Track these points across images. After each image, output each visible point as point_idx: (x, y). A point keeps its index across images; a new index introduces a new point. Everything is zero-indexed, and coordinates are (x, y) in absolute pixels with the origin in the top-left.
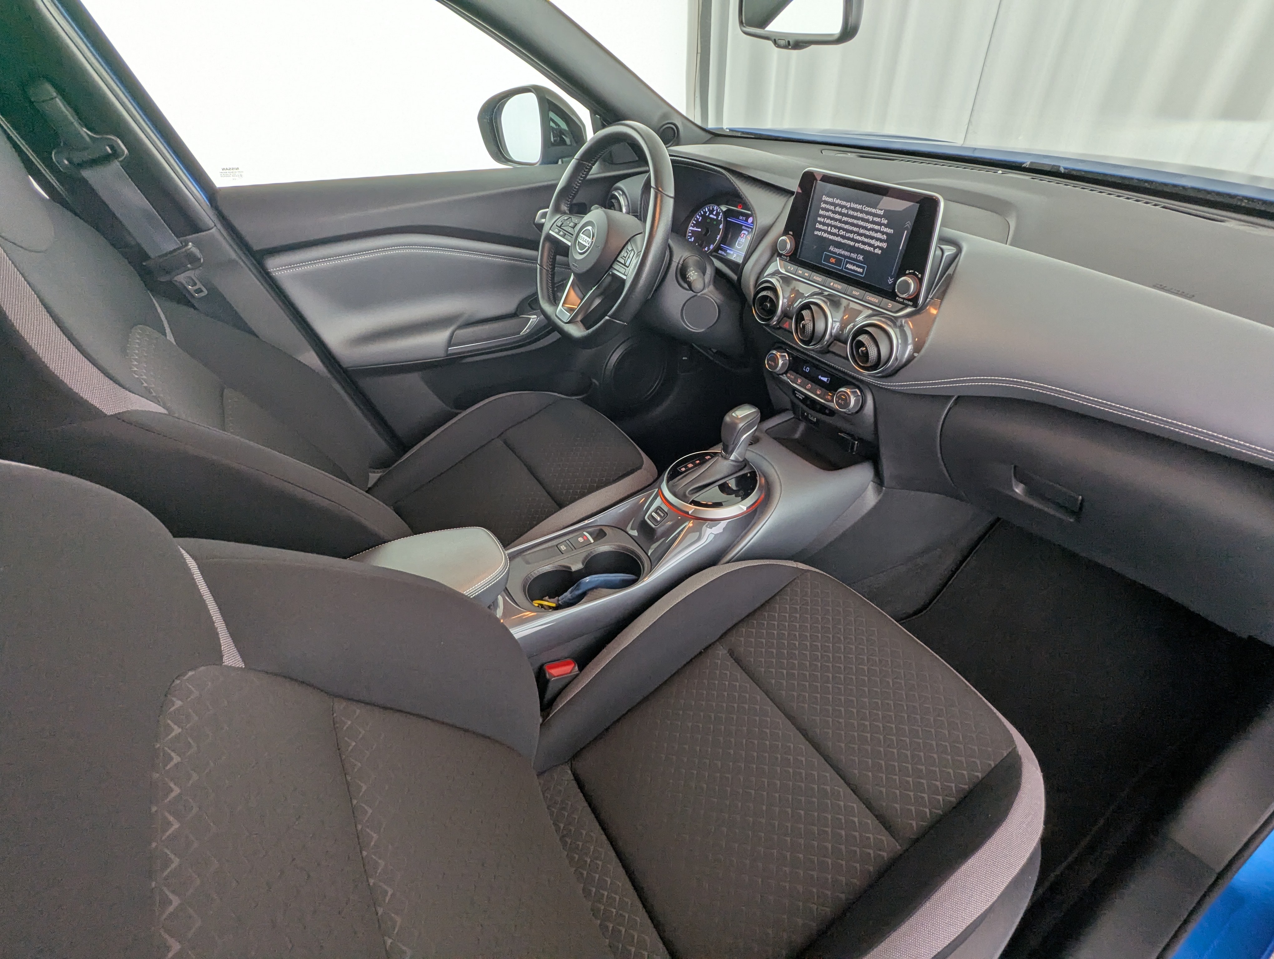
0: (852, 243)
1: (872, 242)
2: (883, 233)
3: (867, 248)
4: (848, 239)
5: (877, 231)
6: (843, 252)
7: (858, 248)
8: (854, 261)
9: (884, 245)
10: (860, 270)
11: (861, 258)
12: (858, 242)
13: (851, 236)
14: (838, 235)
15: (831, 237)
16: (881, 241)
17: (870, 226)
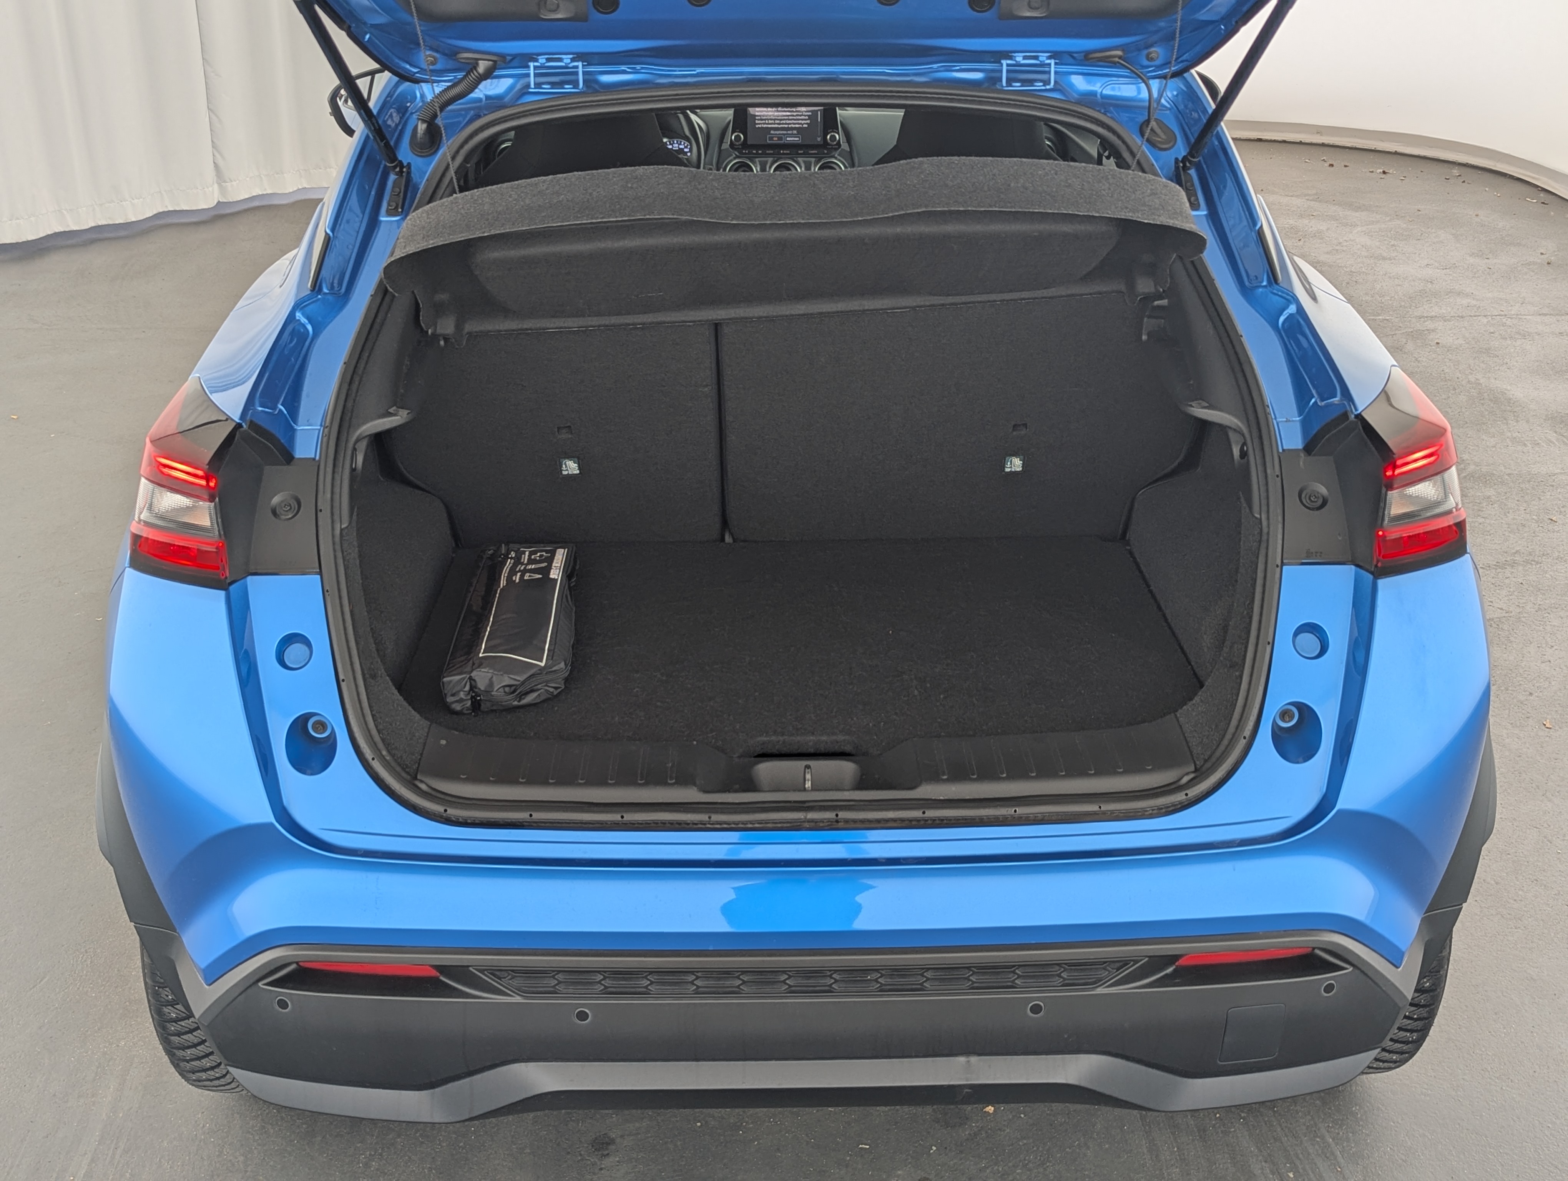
0: (786, 126)
1: (800, 122)
2: (805, 116)
3: (797, 126)
4: (783, 124)
5: (801, 116)
6: (782, 132)
7: (792, 127)
8: (792, 135)
9: (808, 122)
10: (797, 139)
11: (795, 132)
12: (790, 124)
13: (784, 122)
14: (775, 124)
15: (770, 126)
16: (805, 120)
17: (795, 114)
